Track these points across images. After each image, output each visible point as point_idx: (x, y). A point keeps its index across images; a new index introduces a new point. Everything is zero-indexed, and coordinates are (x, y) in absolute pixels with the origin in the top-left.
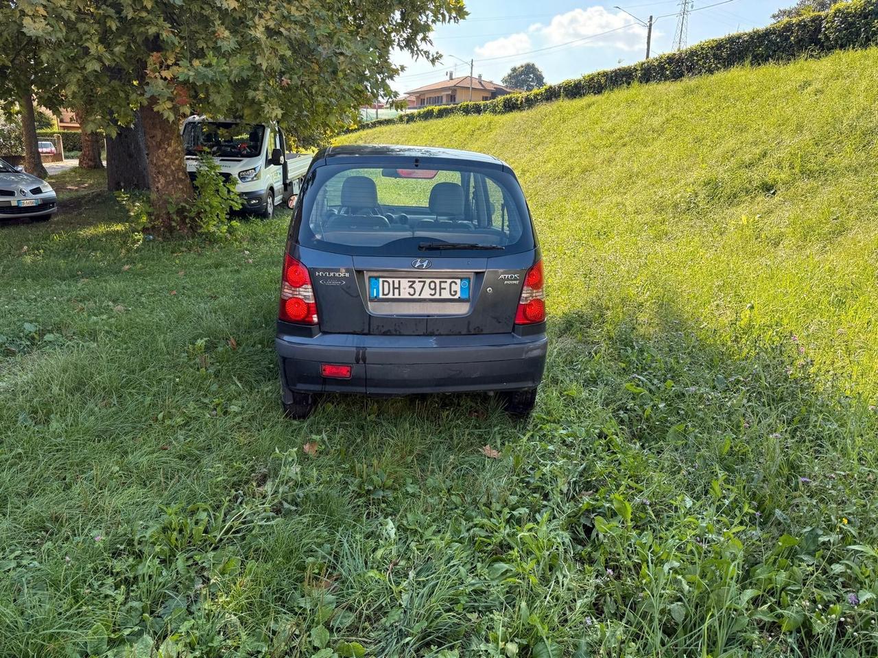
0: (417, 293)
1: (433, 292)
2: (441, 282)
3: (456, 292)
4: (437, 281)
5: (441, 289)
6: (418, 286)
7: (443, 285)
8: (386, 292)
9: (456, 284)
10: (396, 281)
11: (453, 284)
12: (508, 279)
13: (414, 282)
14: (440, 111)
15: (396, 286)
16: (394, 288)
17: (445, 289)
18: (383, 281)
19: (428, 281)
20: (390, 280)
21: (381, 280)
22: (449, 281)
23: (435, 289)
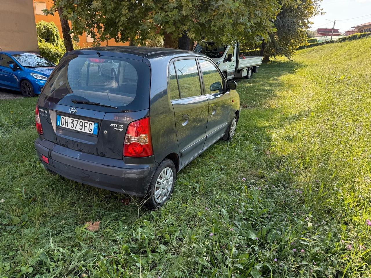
0: (75, 127)
1: (81, 128)
2: (85, 123)
3: (91, 129)
4: (84, 122)
5: (85, 126)
6: (75, 123)
7: (86, 125)
8: (63, 124)
9: (92, 125)
10: (67, 118)
11: (91, 125)
12: (115, 127)
13: (74, 120)
14: (361, 35)
15: (67, 121)
16: (66, 122)
17: (86, 127)
18: (62, 118)
19: (80, 121)
20: (65, 117)
21: (61, 117)
22: (89, 123)
23: (82, 126)
